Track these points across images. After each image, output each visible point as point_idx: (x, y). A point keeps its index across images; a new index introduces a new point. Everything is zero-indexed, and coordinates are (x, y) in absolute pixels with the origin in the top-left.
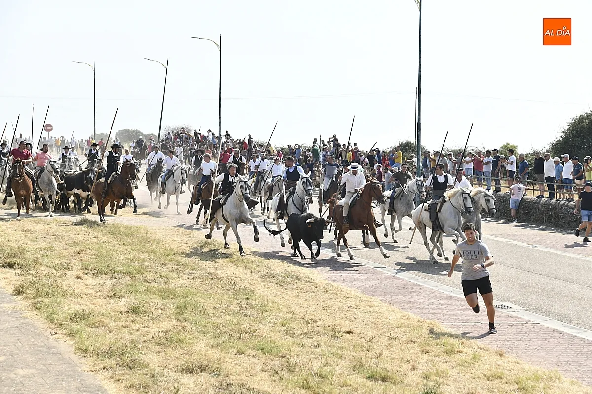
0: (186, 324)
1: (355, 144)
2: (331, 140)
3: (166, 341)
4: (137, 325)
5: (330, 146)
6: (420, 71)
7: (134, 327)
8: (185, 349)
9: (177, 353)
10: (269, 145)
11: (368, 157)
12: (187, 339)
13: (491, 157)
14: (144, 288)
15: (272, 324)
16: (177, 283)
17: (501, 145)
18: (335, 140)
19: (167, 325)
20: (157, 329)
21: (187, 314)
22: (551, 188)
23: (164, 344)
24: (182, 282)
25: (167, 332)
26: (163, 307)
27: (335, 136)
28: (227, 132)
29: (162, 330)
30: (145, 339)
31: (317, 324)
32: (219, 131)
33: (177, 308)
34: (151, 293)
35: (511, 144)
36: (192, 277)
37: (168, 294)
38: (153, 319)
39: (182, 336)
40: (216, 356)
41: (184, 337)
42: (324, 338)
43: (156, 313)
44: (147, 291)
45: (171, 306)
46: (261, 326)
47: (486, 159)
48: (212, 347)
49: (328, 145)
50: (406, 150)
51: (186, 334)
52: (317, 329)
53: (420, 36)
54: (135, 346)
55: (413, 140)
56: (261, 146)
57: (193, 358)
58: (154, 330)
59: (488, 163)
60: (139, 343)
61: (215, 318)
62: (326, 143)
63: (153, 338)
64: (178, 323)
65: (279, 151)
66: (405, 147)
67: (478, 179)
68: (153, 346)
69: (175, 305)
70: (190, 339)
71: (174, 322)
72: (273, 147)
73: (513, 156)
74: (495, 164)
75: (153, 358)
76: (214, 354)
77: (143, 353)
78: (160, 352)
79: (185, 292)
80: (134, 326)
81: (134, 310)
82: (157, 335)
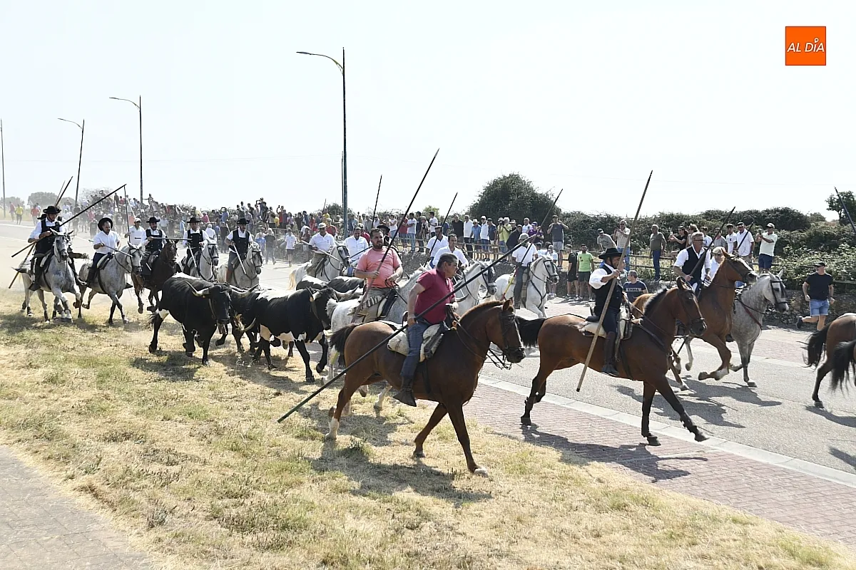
0: (109, 392)
1: (282, 207)
2: (258, 202)
3: (88, 410)
4: (56, 395)
5: (258, 209)
6: (345, 135)
7: (52, 398)
8: (108, 417)
9: (99, 422)
10: (195, 208)
11: (296, 219)
12: (110, 407)
13: (414, 219)
14: (62, 357)
15: (200, 389)
16: (98, 351)
17: (424, 208)
18: (262, 204)
19: (88, 394)
20: (77, 399)
21: (110, 382)
22: (469, 248)
23: (86, 414)
24: (103, 349)
25: (88, 401)
26: (83, 376)
27: (262, 199)
28: (150, 195)
29: (83, 399)
30: (64, 409)
31: (246, 387)
32: (141, 195)
33: (99, 376)
34: (70, 361)
35: (433, 207)
36: (114, 344)
37: (89, 362)
38: (72, 389)
39: (104, 404)
40: (142, 423)
41: (107, 406)
42: (254, 401)
43: (76, 382)
44: (66, 360)
45: (92, 374)
46: (189, 391)
47: (410, 221)
48: (137, 414)
49: (255, 209)
50: (334, 213)
51: (108, 402)
52: (246, 392)
53: (344, 100)
54: (53, 417)
55: (340, 203)
56: (185, 209)
57: (116, 426)
58: (74, 399)
59: (412, 225)
60: (58, 414)
61: (139, 385)
62: (253, 206)
63: (73, 407)
64: (101, 391)
65: (204, 214)
66: (333, 210)
67: (402, 241)
68: (73, 416)
69: (97, 373)
70: (113, 407)
71: (96, 391)
72: (198, 211)
73: (435, 218)
74: (419, 226)
75: (73, 429)
76: (139, 421)
77: (62, 423)
78: (80, 421)
79: (108, 359)
80: (52, 396)
81: (52, 380)
82: (77, 403)
